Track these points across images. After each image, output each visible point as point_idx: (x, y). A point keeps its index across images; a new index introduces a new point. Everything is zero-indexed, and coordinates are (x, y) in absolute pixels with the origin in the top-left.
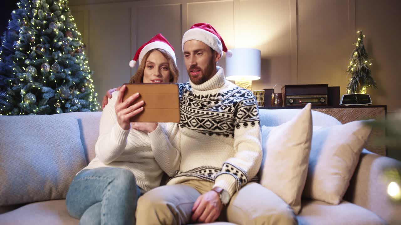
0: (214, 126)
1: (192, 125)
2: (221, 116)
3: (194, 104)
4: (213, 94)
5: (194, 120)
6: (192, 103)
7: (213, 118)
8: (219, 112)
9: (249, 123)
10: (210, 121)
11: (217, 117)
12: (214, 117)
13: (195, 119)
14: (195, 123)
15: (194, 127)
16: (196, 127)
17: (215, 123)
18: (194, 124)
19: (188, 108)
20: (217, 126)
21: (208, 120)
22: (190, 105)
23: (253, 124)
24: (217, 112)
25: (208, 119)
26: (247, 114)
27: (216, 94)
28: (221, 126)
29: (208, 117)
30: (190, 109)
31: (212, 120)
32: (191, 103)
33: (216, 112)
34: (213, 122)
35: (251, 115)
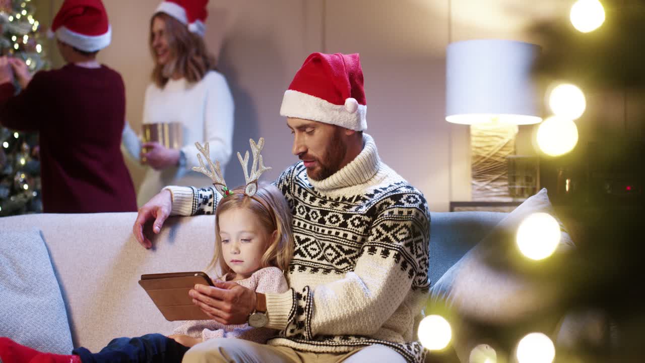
0: (341, 258)
1: (309, 254)
2: (351, 239)
3: (330, 219)
4: (348, 197)
5: (315, 244)
6: (326, 218)
7: (337, 243)
8: (348, 231)
9: (379, 250)
10: (332, 248)
11: (344, 240)
12: (340, 240)
13: (317, 244)
14: (315, 250)
15: (312, 258)
16: (316, 258)
17: (341, 253)
18: (313, 253)
19: (317, 227)
20: (346, 258)
21: (330, 246)
22: (322, 221)
23: (385, 253)
24: (344, 230)
25: (330, 243)
26: (384, 236)
27: (354, 196)
28: (352, 260)
29: (330, 239)
30: (321, 229)
31: (337, 246)
32: (324, 218)
33: (342, 230)
34: (339, 250)
35: (393, 239)
